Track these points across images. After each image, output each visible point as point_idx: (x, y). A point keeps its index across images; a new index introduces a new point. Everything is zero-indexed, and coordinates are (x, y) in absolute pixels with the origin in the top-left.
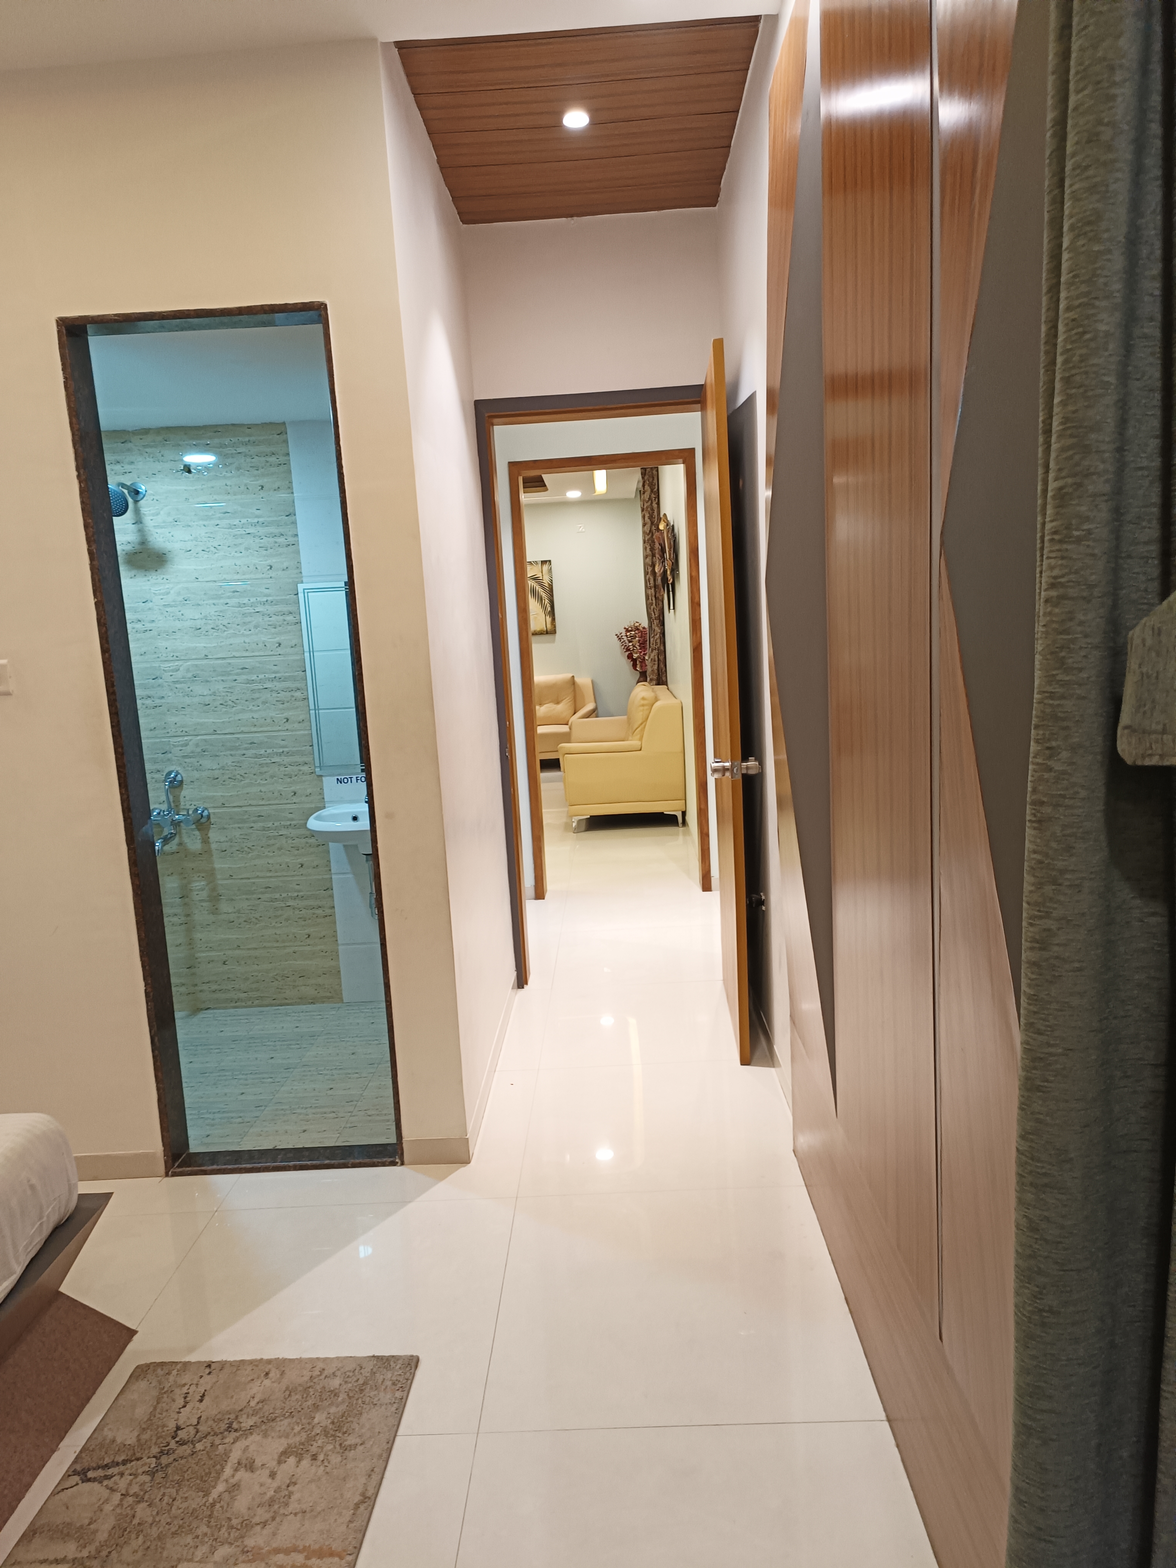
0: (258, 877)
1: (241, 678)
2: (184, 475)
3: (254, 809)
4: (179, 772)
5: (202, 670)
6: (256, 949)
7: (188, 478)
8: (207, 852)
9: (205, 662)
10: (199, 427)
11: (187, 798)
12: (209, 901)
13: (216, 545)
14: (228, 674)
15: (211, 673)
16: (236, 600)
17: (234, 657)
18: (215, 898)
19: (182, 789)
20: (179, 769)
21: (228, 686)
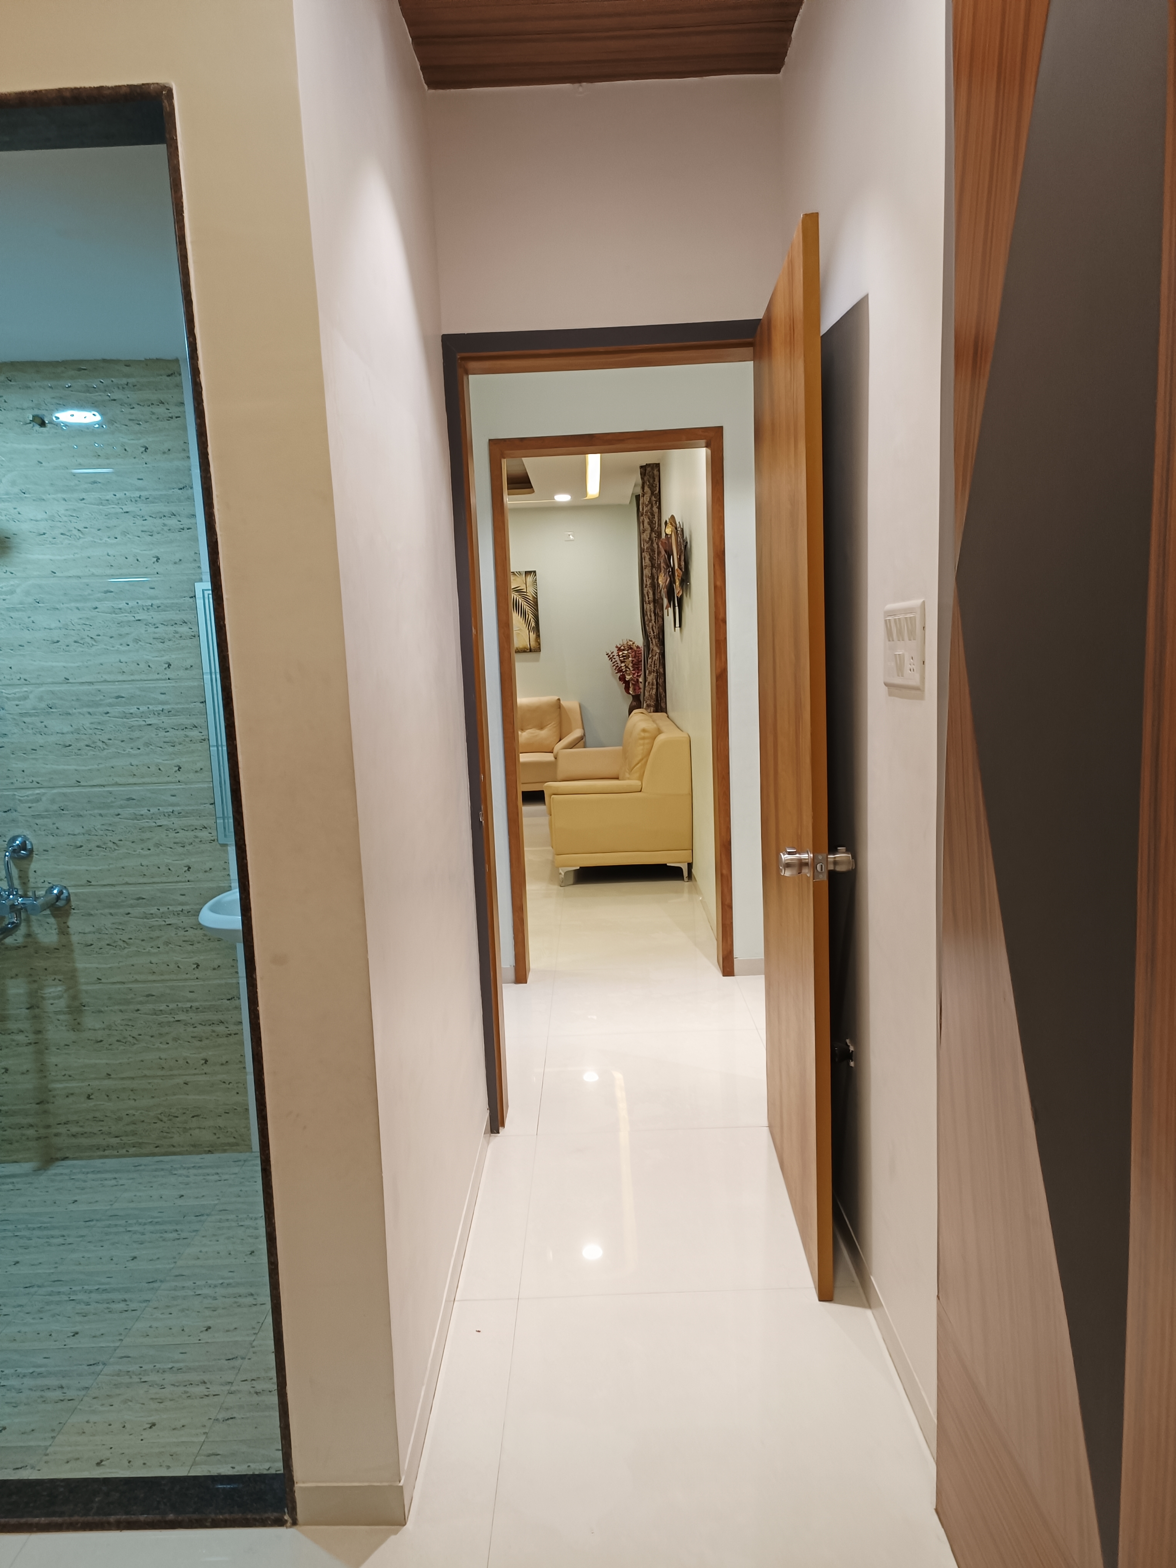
0: (136, 981)
1: (116, 710)
2: (34, 428)
3: (132, 888)
4: (29, 837)
5: (61, 699)
6: (133, 1078)
7: (42, 433)
8: (65, 947)
9: (65, 687)
10: (58, 362)
11: (39, 873)
12: (70, 1013)
13: (80, 526)
14: (97, 704)
15: (73, 703)
16: (109, 604)
17: (105, 681)
18: (76, 1009)
19: (31, 861)
20: (28, 833)
21: (96, 720)
